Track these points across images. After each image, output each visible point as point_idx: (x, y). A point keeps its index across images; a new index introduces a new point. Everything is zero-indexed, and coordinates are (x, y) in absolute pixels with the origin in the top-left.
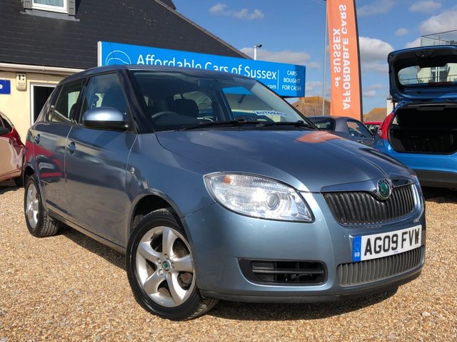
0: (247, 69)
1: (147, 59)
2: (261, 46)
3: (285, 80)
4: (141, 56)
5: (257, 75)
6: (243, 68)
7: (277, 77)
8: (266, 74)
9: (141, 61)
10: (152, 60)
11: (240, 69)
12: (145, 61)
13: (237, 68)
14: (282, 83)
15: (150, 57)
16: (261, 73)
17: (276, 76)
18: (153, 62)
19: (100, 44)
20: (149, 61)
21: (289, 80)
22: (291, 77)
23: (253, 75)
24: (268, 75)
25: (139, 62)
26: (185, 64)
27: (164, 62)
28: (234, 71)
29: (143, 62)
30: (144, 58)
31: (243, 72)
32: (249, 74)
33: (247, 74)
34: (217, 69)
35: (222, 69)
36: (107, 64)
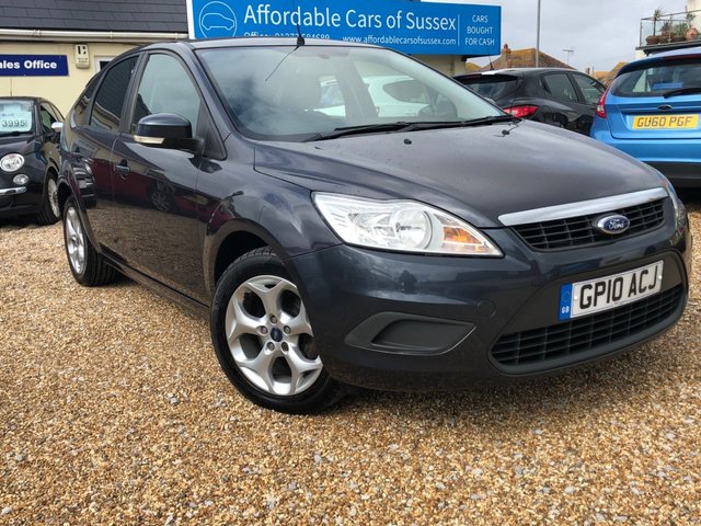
0: (410, 16)
1: (259, 11)
3: (469, 30)
4: (250, 7)
5: (426, 25)
6: (403, 15)
7: (456, 26)
8: (439, 22)
9: (250, 14)
10: (266, 12)
11: (399, 17)
12: (256, 15)
13: (395, 16)
14: (464, 34)
15: (263, 9)
16: (431, 21)
17: (455, 24)
18: (269, 15)
20: (263, 15)
21: (476, 29)
22: (479, 25)
23: (420, 25)
24: (442, 24)
25: (247, 16)
26: (316, 15)
27: (285, 14)
28: (391, 20)
29: (253, 17)
30: (255, 10)
31: (404, 21)
32: (414, 25)
33: (411, 25)
34: (365, 20)
35: (373, 20)
36: (201, 24)
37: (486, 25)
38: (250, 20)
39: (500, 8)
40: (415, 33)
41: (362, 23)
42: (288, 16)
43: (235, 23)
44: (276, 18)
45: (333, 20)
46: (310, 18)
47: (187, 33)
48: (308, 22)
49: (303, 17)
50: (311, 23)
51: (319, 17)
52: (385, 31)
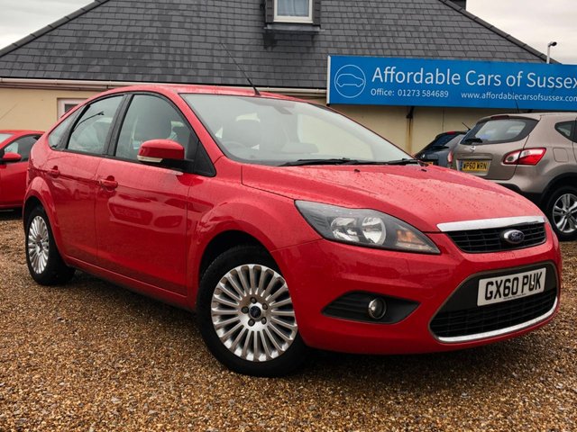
0: (531, 76)
1: (386, 72)
2: (554, 44)
4: (378, 69)
5: (548, 83)
6: (524, 76)
8: (562, 82)
9: (378, 74)
10: (392, 72)
11: (519, 77)
12: (383, 75)
13: (516, 76)
15: (389, 70)
16: (554, 81)
18: (394, 75)
19: (329, 58)
20: (389, 75)
23: (541, 84)
24: (565, 83)
25: (375, 76)
26: (437, 75)
27: (409, 74)
28: (511, 79)
29: (380, 76)
30: (383, 71)
31: (524, 80)
32: (535, 83)
33: (532, 83)
34: (484, 79)
35: (492, 79)
36: (336, 82)
38: (378, 79)
40: (536, 90)
41: (481, 82)
42: (412, 76)
43: (364, 82)
44: (400, 77)
45: (453, 79)
46: (432, 78)
47: (326, 89)
48: (429, 80)
49: (425, 77)
50: (432, 82)
51: (440, 78)
52: (504, 89)
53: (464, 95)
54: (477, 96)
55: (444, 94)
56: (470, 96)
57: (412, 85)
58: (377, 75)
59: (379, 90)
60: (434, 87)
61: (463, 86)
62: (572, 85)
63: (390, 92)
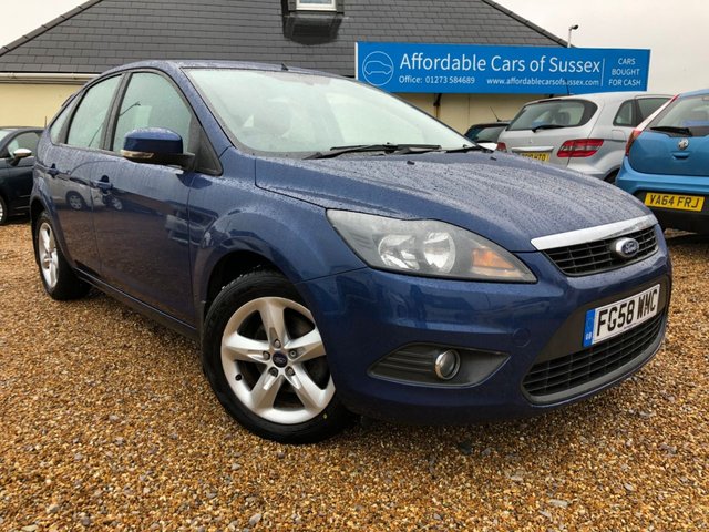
0: (554, 61)
1: (414, 59)
2: (576, 27)
3: (614, 72)
4: (406, 55)
5: (569, 68)
6: (547, 60)
7: (600, 69)
8: (583, 66)
10: (420, 59)
11: (542, 62)
12: (411, 62)
13: (539, 61)
14: (609, 77)
15: (417, 56)
16: (575, 65)
17: (600, 67)
18: (422, 62)
19: (356, 45)
20: (416, 62)
21: (621, 72)
22: (624, 67)
23: (563, 68)
24: (586, 67)
25: (403, 63)
26: (464, 61)
27: (436, 61)
28: (534, 64)
29: (408, 63)
30: (410, 58)
31: (547, 65)
32: (557, 68)
33: (554, 68)
34: (509, 65)
35: (517, 64)
36: (364, 70)
37: (633, 67)
38: (405, 66)
39: (649, 51)
40: (558, 75)
41: (506, 67)
42: (439, 63)
43: (392, 68)
44: (428, 64)
45: (479, 65)
46: (458, 63)
48: (456, 66)
49: (452, 63)
50: (459, 68)
51: (467, 64)
52: (528, 74)
53: (489, 81)
54: (502, 82)
55: (471, 80)
56: (496, 81)
57: (439, 72)
58: (405, 62)
59: (407, 78)
60: (460, 73)
61: (489, 73)
62: (591, 69)
63: (418, 80)
